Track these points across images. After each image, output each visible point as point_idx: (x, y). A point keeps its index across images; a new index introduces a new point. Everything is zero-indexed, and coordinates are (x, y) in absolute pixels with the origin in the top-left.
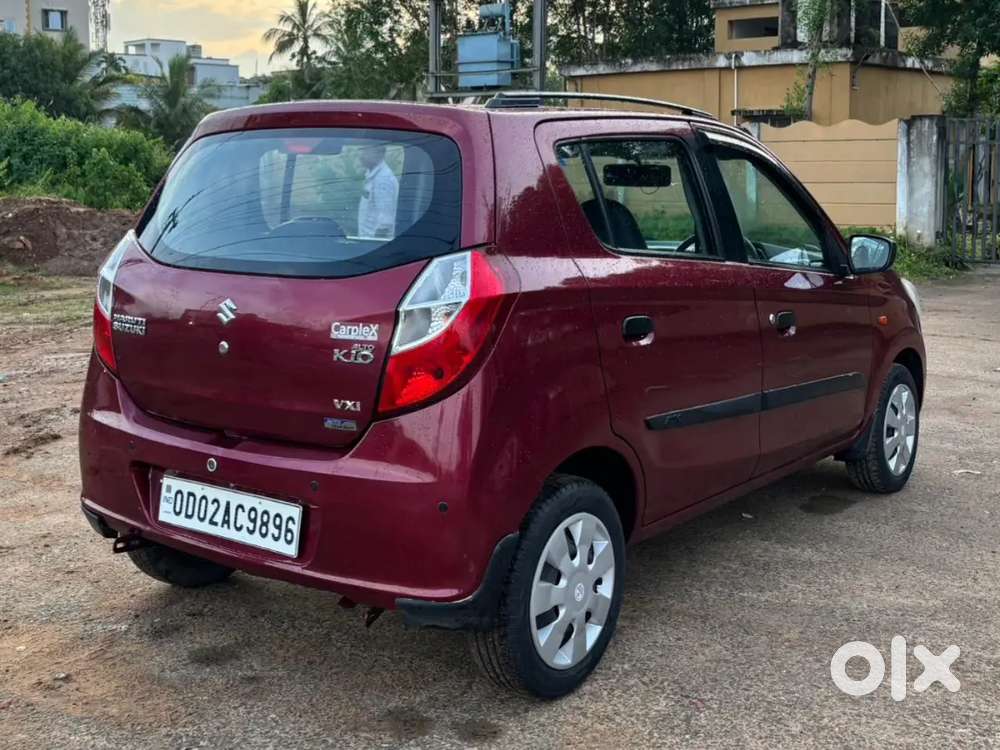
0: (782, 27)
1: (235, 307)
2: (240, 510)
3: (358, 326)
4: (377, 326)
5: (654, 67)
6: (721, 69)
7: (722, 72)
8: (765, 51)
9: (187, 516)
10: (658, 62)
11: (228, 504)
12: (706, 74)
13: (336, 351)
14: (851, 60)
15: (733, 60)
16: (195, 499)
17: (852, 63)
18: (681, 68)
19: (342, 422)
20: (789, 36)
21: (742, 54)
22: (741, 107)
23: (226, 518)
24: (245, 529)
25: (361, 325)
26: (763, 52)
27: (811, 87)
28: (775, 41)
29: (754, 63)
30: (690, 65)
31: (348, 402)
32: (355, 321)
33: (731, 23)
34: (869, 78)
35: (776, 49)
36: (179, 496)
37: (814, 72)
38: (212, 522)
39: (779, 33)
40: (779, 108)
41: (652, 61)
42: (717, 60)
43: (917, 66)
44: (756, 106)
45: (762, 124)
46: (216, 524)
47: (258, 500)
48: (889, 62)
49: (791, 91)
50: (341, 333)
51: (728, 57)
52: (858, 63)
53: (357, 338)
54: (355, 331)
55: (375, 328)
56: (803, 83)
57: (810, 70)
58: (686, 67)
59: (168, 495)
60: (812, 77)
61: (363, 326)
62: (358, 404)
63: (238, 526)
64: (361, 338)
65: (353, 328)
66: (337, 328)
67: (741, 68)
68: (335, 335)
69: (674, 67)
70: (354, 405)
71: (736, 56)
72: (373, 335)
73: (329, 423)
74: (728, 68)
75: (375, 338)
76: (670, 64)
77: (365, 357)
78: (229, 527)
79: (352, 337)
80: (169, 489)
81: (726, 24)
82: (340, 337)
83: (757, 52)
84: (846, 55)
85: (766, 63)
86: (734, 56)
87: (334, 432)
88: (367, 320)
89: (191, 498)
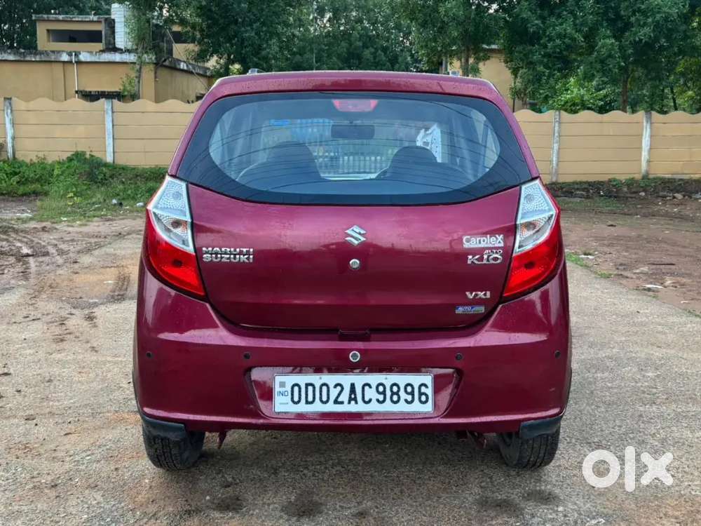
0: (106, 37)
1: (364, 232)
2: (367, 388)
3: (486, 237)
4: (501, 236)
5: (11, 58)
6: (64, 62)
7: (66, 65)
8: (96, 53)
9: (307, 402)
10: (15, 54)
11: (353, 386)
12: (53, 64)
13: (470, 257)
14: (155, 62)
15: (73, 57)
16: (314, 388)
17: (155, 64)
18: (33, 59)
19: (472, 308)
20: (109, 44)
21: (80, 54)
22: (81, 89)
23: (353, 396)
24: (374, 401)
25: (488, 236)
26: (94, 53)
27: (139, 77)
28: (100, 46)
29: (88, 60)
30: (41, 58)
31: (479, 293)
32: (485, 234)
33: (48, 31)
34: (164, 73)
35: (103, 51)
36: (296, 389)
37: (141, 68)
38: (336, 402)
39: (103, 41)
40: (118, 90)
41: (10, 53)
42: (61, 56)
43: (185, 68)
44: (93, 88)
45: (114, 100)
46: (342, 403)
47: (385, 376)
48: (173, 65)
49: (125, 79)
50: (471, 242)
51: (70, 54)
52: (158, 65)
53: (486, 246)
54: (484, 241)
55: (500, 237)
56: (133, 75)
57: (138, 67)
58: (38, 59)
59: (282, 390)
60: (140, 71)
61: (491, 237)
62: (488, 293)
63: (367, 399)
64: (491, 246)
65: (482, 239)
66: (468, 241)
67: (79, 63)
68: (466, 245)
69: (28, 58)
70: (485, 295)
71: (75, 55)
72: (499, 242)
73: (460, 310)
74: (70, 62)
75: (502, 245)
76: (25, 57)
77: (496, 259)
78: (356, 403)
79: (483, 245)
80: (282, 385)
81: (45, 31)
82: (472, 246)
83: (91, 52)
84: (151, 59)
85: (98, 60)
86: (74, 54)
87: (464, 315)
88: (493, 233)
89: (310, 388)
